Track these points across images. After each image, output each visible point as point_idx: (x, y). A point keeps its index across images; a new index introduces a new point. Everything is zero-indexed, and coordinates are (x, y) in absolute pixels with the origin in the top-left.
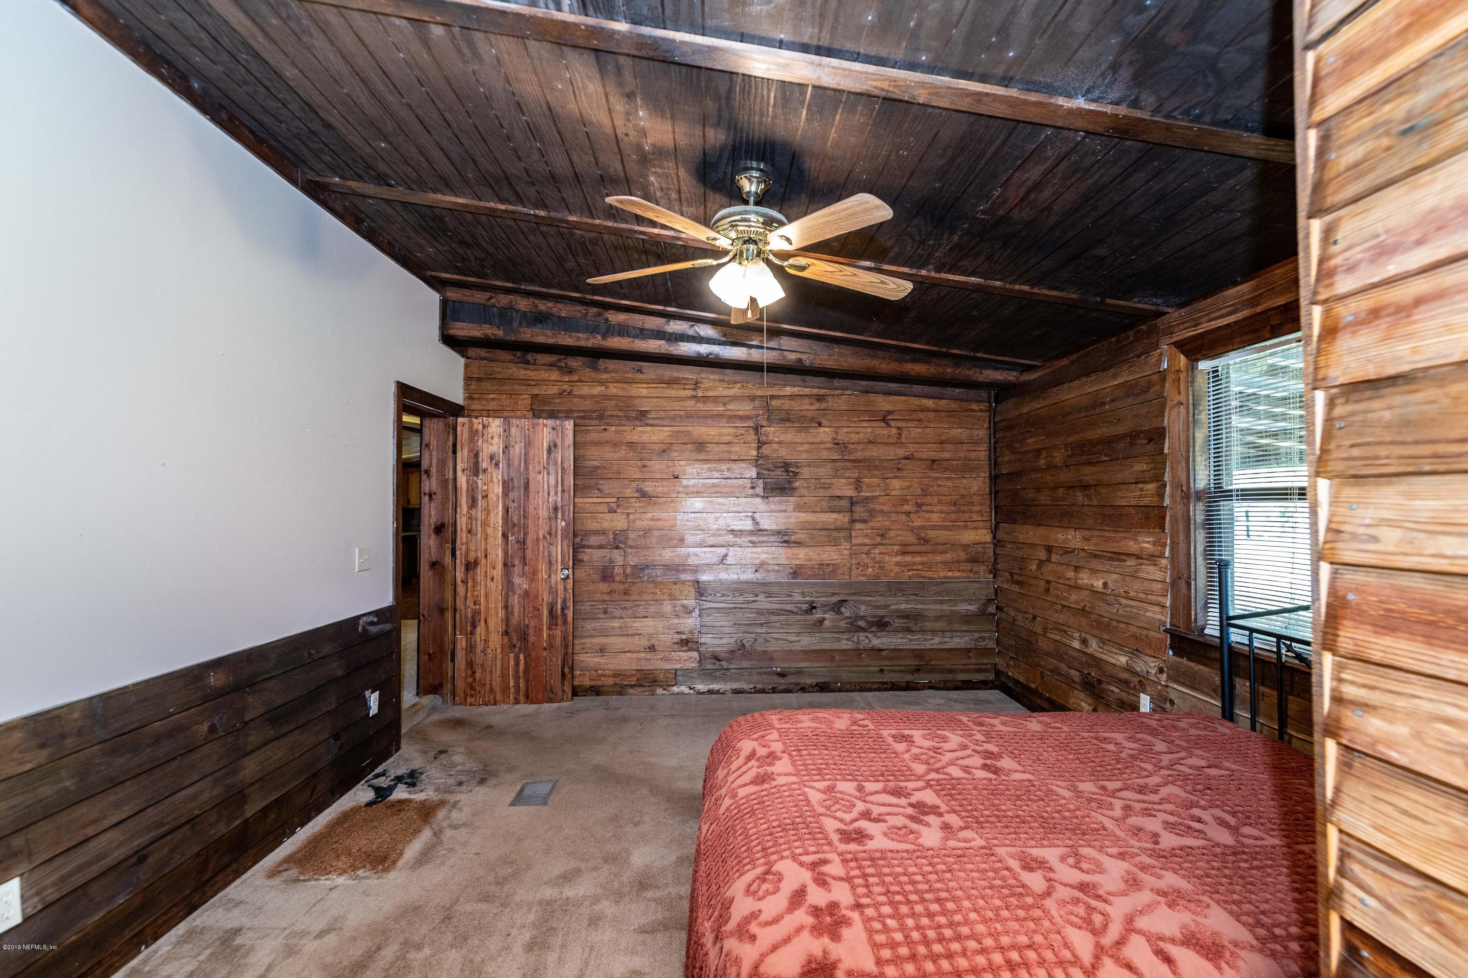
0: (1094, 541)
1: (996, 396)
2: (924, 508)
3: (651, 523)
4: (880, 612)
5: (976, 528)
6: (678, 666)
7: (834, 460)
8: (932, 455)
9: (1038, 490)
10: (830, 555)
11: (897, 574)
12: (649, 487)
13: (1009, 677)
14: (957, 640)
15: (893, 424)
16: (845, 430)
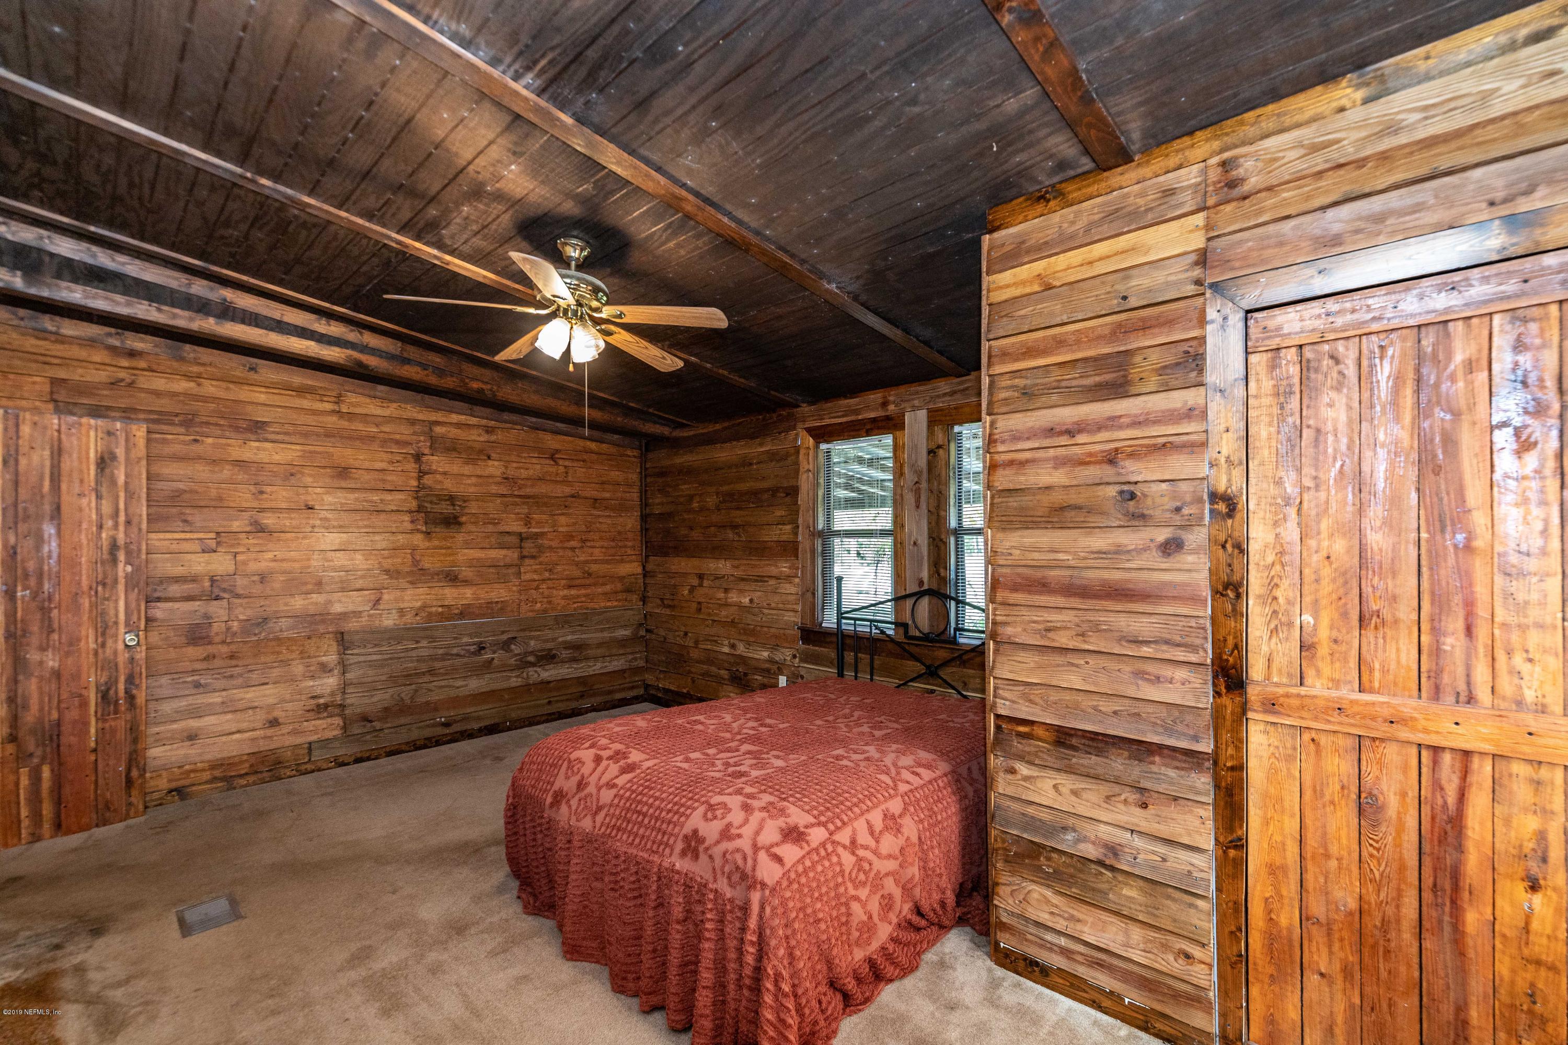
0: (742, 568)
1: (647, 445)
2: (589, 544)
3: (272, 564)
4: (549, 645)
5: (631, 562)
6: (314, 738)
7: (503, 496)
8: (595, 494)
9: (691, 529)
10: (499, 593)
11: (563, 607)
12: (269, 520)
13: (658, 689)
14: (615, 663)
15: (561, 462)
16: (515, 465)
